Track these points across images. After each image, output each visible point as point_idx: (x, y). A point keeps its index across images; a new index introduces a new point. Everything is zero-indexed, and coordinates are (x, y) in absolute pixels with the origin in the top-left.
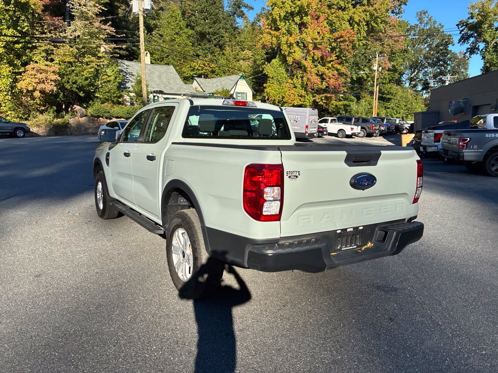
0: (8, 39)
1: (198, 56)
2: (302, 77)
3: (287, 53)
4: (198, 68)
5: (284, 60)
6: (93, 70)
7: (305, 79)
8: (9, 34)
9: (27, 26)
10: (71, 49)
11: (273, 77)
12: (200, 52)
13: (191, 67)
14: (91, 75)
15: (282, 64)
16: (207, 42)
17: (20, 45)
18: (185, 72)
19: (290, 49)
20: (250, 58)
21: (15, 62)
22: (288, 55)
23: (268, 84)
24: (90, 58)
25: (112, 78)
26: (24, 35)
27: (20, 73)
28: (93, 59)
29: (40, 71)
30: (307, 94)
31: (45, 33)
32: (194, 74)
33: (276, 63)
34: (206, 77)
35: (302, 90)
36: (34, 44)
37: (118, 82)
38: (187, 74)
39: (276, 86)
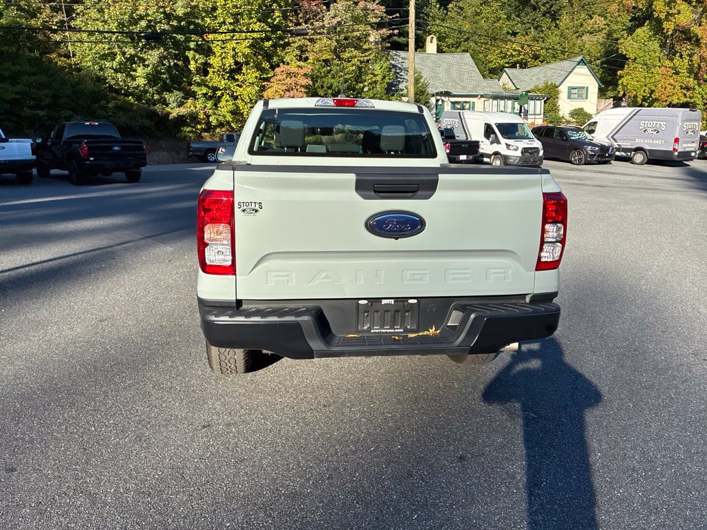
0: (255, 35)
1: (514, 34)
2: (690, 56)
3: (662, 16)
4: (512, 53)
5: (658, 28)
6: (354, 68)
7: (695, 58)
8: (256, 30)
9: (279, 16)
10: (329, 42)
11: (635, 59)
12: (519, 28)
13: (501, 52)
14: (351, 76)
15: (655, 35)
16: (530, 10)
17: (270, 43)
18: (492, 62)
19: (671, 8)
20: (603, 29)
21: (263, 65)
22: (667, 19)
23: (626, 71)
24: (351, 51)
25: (379, 78)
26: (275, 28)
27: (268, 80)
28: (355, 52)
29: (289, 75)
30: (699, 85)
31: (300, 24)
32: (506, 63)
33: (642, 35)
34: (524, 65)
35: (689, 77)
36: (286, 40)
37: (387, 83)
38: (495, 64)
39: (640, 72)
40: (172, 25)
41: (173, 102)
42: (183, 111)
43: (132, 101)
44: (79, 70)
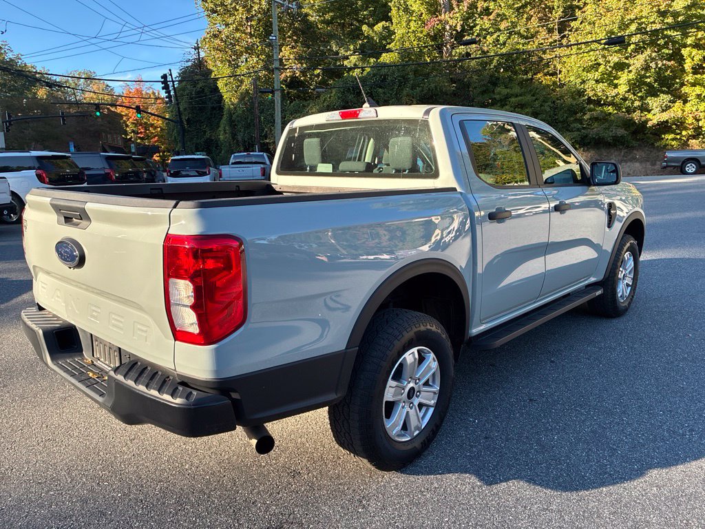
40: (667, 23)
41: (657, 108)
42: (665, 117)
43: (611, 111)
44: (562, 85)
